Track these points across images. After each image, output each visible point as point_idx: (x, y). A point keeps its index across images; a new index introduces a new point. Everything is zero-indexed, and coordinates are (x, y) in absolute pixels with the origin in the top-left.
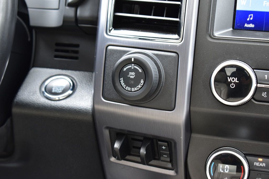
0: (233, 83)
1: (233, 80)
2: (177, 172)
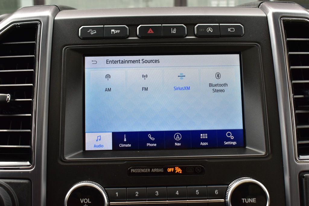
0: (86, 204)
1: (86, 201)
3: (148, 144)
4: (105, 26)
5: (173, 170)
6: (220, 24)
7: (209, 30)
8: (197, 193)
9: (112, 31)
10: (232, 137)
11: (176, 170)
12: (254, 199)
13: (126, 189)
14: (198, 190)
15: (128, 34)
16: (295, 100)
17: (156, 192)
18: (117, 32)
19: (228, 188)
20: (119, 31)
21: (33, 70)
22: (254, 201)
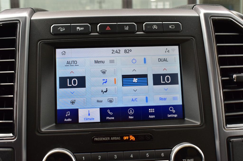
3: (108, 118)
4: (72, 24)
5: (128, 138)
6: (163, 23)
7: (155, 27)
8: (148, 156)
9: (78, 28)
10: (174, 111)
11: (130, 138)
12: (193, 160)
13: (90, 154)
14: (148, 154)
15: (90, 30)
16: (222, 81)
17: (115, 156)
18: (81, 29)
19: (171, 151)
20: (83, 28)
21: (14, 60)
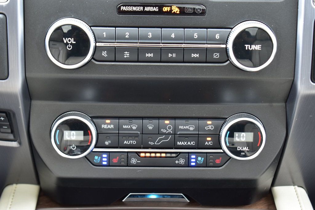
0: (69, 44)
1: (69, 41)
2: (20, 143)
5: (169, 9)
8: (196, 36)
11: (173, 9)
12: (259, 46)
13: (114, 28)
14: (197, 34)
17: (149, 34)
19: (231, 32)
22: (259, 48)
